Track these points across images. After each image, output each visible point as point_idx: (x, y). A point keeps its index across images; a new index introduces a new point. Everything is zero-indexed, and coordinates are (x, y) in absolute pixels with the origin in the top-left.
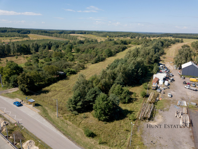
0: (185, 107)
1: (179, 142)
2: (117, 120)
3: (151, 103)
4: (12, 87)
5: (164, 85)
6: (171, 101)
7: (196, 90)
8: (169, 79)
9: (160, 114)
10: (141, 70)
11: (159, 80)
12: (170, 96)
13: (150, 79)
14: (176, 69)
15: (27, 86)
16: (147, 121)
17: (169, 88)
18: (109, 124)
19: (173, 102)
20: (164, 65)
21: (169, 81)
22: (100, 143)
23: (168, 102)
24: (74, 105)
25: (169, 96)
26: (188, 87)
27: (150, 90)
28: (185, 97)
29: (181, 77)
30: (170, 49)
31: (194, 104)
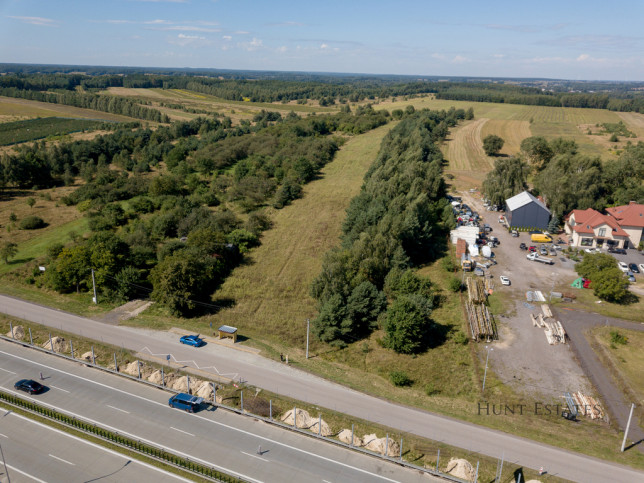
0: (544, 303)
1: (558, 370)
2: (433, 348)
3: (477, 303)
4: (126, 301)
5: (482, 255)
6: (512, 295)
7: (552, 264)
8: (489, 241)
9: (505, 325)
10: (429, 225)
11: (467, 246)
12: (507, 283)
13: (445, 242)
14: (492, 210)
15: (189, 294)
16: (488, 341)
17: (496, 263)
18: (420, 358)
19: (517, 297)
20: (460, 199)
21: (490, 244)
22: (430, 394)
23: (508, 295)
24: (335, 328)
25: (504, 282)
26: (533, 258)
27: (460, 272)
28: (534, 281)
29: (510, 232)
30: (451, 144)
31: (558, 295)
